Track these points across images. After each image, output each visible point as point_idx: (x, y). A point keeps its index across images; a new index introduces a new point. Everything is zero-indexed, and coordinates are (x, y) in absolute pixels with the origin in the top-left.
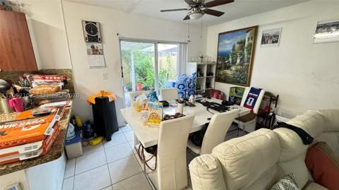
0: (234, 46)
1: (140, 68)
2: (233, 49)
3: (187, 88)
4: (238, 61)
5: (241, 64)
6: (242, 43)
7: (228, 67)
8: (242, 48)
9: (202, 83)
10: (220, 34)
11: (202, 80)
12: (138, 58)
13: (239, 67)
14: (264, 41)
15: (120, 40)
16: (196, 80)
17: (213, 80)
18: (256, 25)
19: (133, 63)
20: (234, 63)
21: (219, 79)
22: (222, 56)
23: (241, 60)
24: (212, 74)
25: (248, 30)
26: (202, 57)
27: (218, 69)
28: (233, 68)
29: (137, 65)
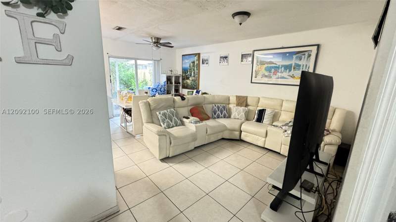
0: (190, 65)
1: (124, 79)
2: (190, 67)
3: (159, 91)
4: (193, 74)
5: (194, 76)
6: (193, 62)
7: (188, 78)
8: (194, 66)
9: (172, 89)
10: (183, 55)
11: (171, 87)
12: (122, 70)
13: (193, 78)
14: (203, 63)
15: (109, 57)
16: (166, 87)
17: (181, 87)
18: (198, 52)
19: (117, 74)
20: (191, 75)
21: (184, 87)
22: (185, 71)
23: (194, 73)
24: (180, 83)
25: (195, 55)
26: (171, 71)
27: (183, 79)
28: (191, 79)
29: (122, 76)
